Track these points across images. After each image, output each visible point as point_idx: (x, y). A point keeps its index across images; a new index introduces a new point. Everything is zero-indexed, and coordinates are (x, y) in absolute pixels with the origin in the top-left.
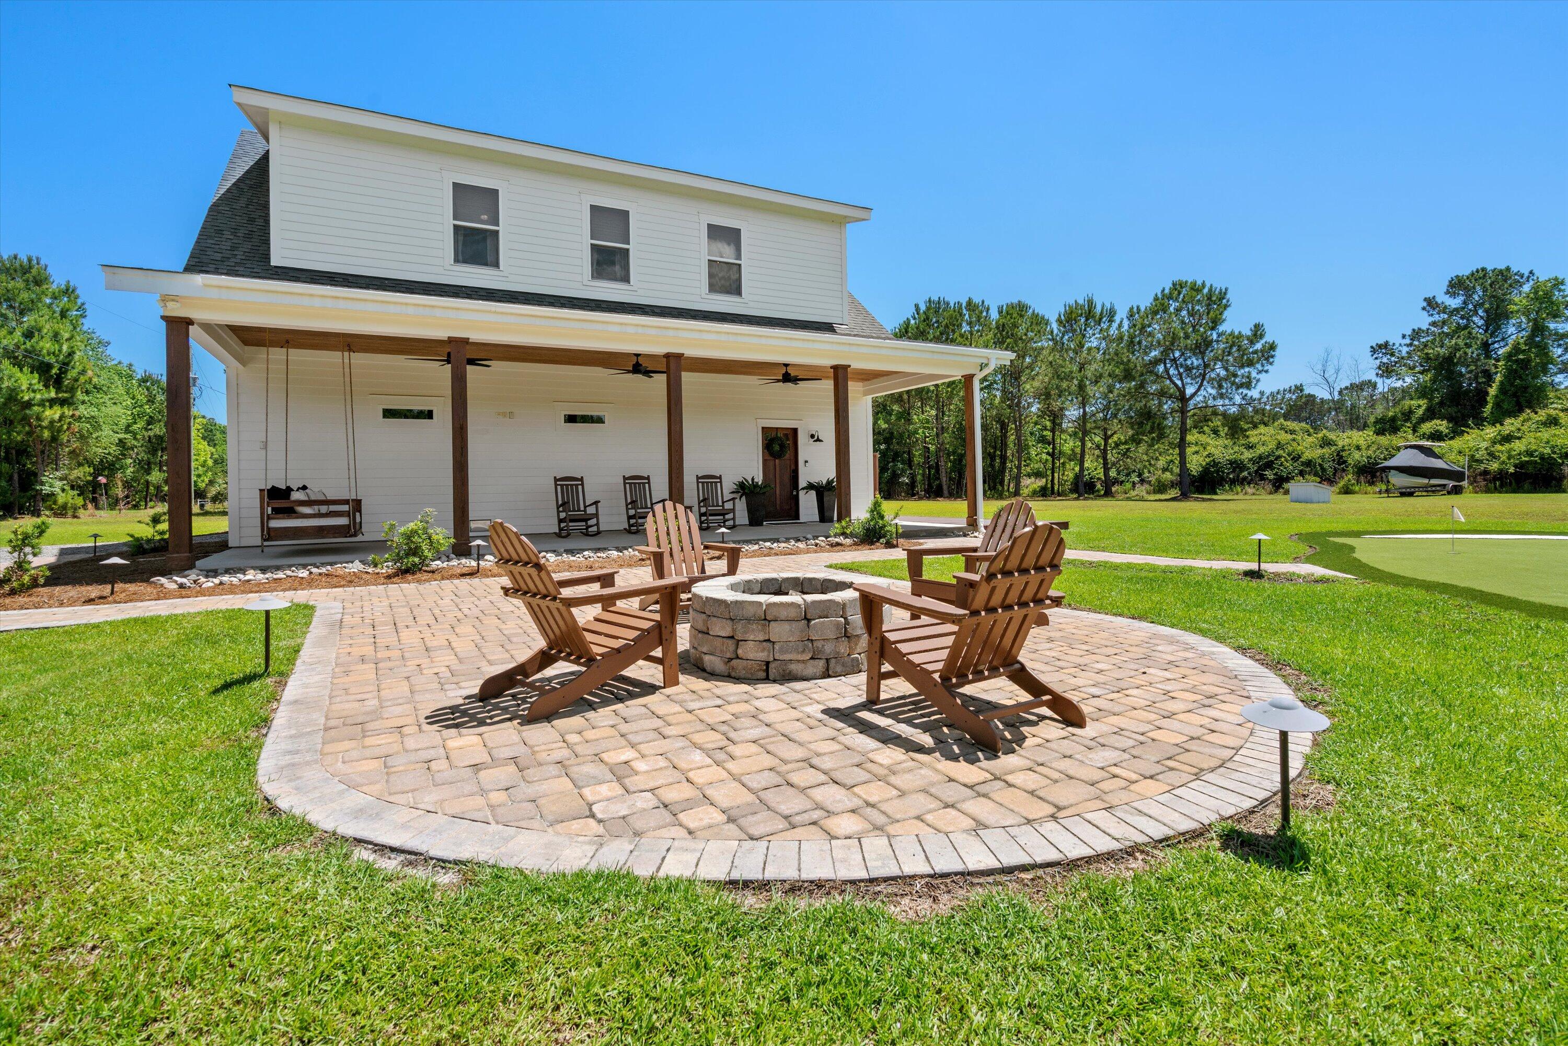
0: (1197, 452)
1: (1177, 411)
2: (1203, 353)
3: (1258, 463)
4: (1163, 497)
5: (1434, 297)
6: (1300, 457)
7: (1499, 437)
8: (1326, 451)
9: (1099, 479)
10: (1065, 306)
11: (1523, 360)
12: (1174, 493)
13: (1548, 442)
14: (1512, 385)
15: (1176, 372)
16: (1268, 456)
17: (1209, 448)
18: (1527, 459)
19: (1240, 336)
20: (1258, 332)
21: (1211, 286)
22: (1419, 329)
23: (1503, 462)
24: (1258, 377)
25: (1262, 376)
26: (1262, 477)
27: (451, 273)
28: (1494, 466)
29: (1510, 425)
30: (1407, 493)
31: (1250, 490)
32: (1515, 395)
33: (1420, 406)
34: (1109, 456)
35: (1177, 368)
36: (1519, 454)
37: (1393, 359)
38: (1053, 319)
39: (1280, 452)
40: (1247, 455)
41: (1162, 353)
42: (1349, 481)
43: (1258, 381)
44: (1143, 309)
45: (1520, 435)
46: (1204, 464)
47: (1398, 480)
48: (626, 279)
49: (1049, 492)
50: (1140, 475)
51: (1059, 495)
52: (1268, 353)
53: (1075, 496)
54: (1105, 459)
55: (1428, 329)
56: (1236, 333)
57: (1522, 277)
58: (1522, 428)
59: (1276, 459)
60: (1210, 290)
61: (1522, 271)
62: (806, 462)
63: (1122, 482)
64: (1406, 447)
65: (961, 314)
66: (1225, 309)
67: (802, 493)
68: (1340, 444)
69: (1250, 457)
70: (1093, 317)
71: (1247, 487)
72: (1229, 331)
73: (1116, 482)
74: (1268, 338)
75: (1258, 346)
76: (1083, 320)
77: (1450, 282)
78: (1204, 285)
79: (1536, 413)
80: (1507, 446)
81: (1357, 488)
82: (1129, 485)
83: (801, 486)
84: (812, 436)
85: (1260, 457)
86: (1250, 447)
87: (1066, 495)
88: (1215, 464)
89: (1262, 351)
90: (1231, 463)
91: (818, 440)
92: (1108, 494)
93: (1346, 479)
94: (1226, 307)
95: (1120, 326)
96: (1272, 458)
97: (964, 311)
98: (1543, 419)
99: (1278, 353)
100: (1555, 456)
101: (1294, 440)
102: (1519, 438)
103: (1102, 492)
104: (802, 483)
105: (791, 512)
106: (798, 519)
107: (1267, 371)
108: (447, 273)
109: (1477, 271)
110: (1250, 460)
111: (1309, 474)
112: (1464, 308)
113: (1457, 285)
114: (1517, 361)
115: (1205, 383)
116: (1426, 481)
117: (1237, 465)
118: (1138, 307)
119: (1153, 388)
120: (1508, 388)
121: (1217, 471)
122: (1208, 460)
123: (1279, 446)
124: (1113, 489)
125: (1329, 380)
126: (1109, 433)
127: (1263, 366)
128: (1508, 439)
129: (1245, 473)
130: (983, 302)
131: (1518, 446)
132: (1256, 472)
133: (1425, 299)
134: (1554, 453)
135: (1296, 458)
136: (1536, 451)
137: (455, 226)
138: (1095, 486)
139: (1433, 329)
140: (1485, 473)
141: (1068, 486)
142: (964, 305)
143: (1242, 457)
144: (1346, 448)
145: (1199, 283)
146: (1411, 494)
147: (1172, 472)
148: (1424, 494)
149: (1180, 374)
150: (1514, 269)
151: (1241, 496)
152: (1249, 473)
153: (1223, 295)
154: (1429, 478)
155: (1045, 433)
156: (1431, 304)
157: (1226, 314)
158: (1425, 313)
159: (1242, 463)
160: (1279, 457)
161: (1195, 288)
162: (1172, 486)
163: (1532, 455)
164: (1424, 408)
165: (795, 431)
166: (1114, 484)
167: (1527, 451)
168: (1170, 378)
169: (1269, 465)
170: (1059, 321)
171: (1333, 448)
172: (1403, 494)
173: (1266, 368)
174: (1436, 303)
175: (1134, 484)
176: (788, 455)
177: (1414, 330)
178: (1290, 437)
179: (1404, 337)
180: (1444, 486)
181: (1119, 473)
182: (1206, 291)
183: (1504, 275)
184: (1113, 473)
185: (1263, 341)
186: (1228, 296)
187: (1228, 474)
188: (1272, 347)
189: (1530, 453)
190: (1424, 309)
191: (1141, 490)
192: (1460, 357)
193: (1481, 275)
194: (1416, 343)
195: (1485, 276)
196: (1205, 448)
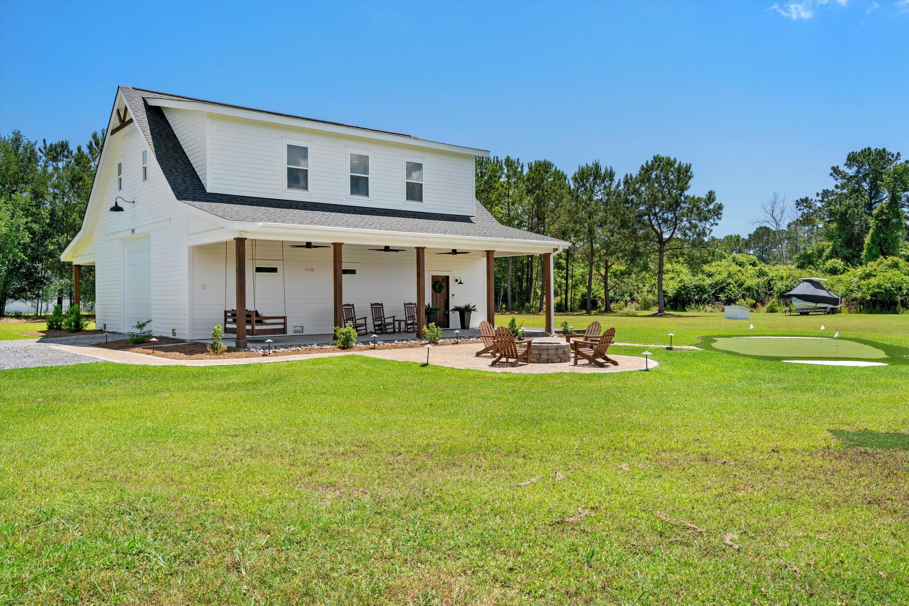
0: (672, 278)
1: (657, 251)
2: (675, 211)
3: (715, 287)
4: (646, 313)
5: (838, 167)
6: (743, 284)
7: (864, 275)
8: (761, 280)
9: (600, 298)
10: (579, 167)
11: (885, 220)
12: (655, 310)
13: (889, 279)
14: (878, 237)
15: (656, 222)
16: (722, 283)
17: (681, 275)
18: (877, 290)
19: (699, 199)
20: (711, 197)
21: (680, 162)
22: (827, 190)
23: (864, 293)
24: (711, 228)
25: (714, 228)
26: (717, 299)
27: (286, 194)
28: (859, 295)
29: (871, 266)
30: (804, 313)
31: (709, 308)
32: (879, 244)
33: (828, 246)
34: (609, 281)
35: (657, 220)
36: (873, 287)
37: (811, 210)
38: (570, 176)
39: (730, 280)
40: (708, 281)
41: (647, 209)
42: (773, 303)
43: (711, 231)
44: (634, 177)
45: (875, 273)
46: (677, 287)
47: (797, 304)
48: (367, 194)
49: (563, 308)
50: (631, 295)
51: (572, 310)
52: (718, 211)
53: (584, 312)
54: (606, 283)
55: (833, 191)
56: (696, 198)
57: (893, 157)
58: (877, 269)
59: (727, 286)
60: (680, 166)
61: (893, 152)
62: (453, 295)
63: (618, 300)
64: (804, 281)
65: (501, 168)
66: (689, 179)
67: (451, 313)
68: (771, 275)
69: (710, 283)
70: (600, 177)
71: (707, 306)
72: (692, 196)
73: (613, 300)
74: (718, 201)
75: (711, 207)
76: (592, 178)
77: (849, 156)
78: (675, 161)
79: (886, 258)
80: (867, 281)
81: (778, 309)
82: (622, 303)
83: (450, 309)
84: (457, 280)
85: (717, 284)
86: (710, 275)
87: (576, 311)
88: (685, 288)
89: (714, 211)
90: (696, 287)
91: (460, 283)
92: (608, 310)
93: (772, 301)
94: (690, 177)
95: (618, 185)
96: (724, 285)
97: (504, 167)
98: (890, 263)
99: (724, 211)
100: (892, 289)
101: (740, 271)
102: (875, 276)
103: (603, 309)
104: (451, 307)
105: (445, 323)
106: (449, 327)
107: (717, 224)
108: (284, 193)
109: (865, 150)
110: (710, 285)
111: (749, 297)
112: (857, 176)
113: (852, 159)
114: (881, 220)
115: (676, 231)
116: (814, 305)
117: (701, 290)
118: (631, 175)
119: (641, 232)
120: (876, 239)
121: (687, 294)
122: (680, 285)
123: (730, 275)
124: (612, 306)
125: (776, 219)
126: (609, 264)
127: (714, 220)
128: (869, 276)
129: (705, 296)
130: (518, 160)
131: (873, 281)
132: (713, 294)
133: (832, 168)
134: (893, 287)
135: (741, 285)
136: (882, 285)
137: (288, 168)
138: (597, 303)
139: (836, 190)
140: (855, 299)
141: (577, 303)
142: (504, 161)
143: (705, 283)
144: (774, 278)
145: (672, 159)
146: (807, 314)
147: (654, 294)
148: (815, 313)
149: (659, 225)
150: (888, 150)
151: (702, 313)
152: (709, 296)
153: (688, 169)
154: (816, 303)
155: (561, 260)
156: (836, 171)
157: (691, 182)
158: (832, 177)
159: (704, 287)
160: (729, 284)
161: (670, 163)
162: (654, 304)
163: (880, 288)
164: (831, 247)
165: (447, 278)
166: (611, 302)
167: (878, 285)
168: (652, 226)
169: (722, 290)
170: (575, 179)
171: (766, 278)
172: (802, 314)
173: (716, 222)
174: (839, 171)
175: (626, 302)
176: (444, 291)
177: (824, 191)
178: (738, 268)
179: (818, 195)
180: (826, 308)
181: (615, 294)
182: (676, 165)
183: (882, 154)
184: (611, 294)
185: (714, 203)
186: (691, 170)
187: (694, 295)
188: (720, 207)
189: (879, 287)
190: (831, 175)
191: (631, 308)
192: (851, 214)
193: (867, 152)
194: (826, 200)
195: (869, 154)
196: (678, 275)
